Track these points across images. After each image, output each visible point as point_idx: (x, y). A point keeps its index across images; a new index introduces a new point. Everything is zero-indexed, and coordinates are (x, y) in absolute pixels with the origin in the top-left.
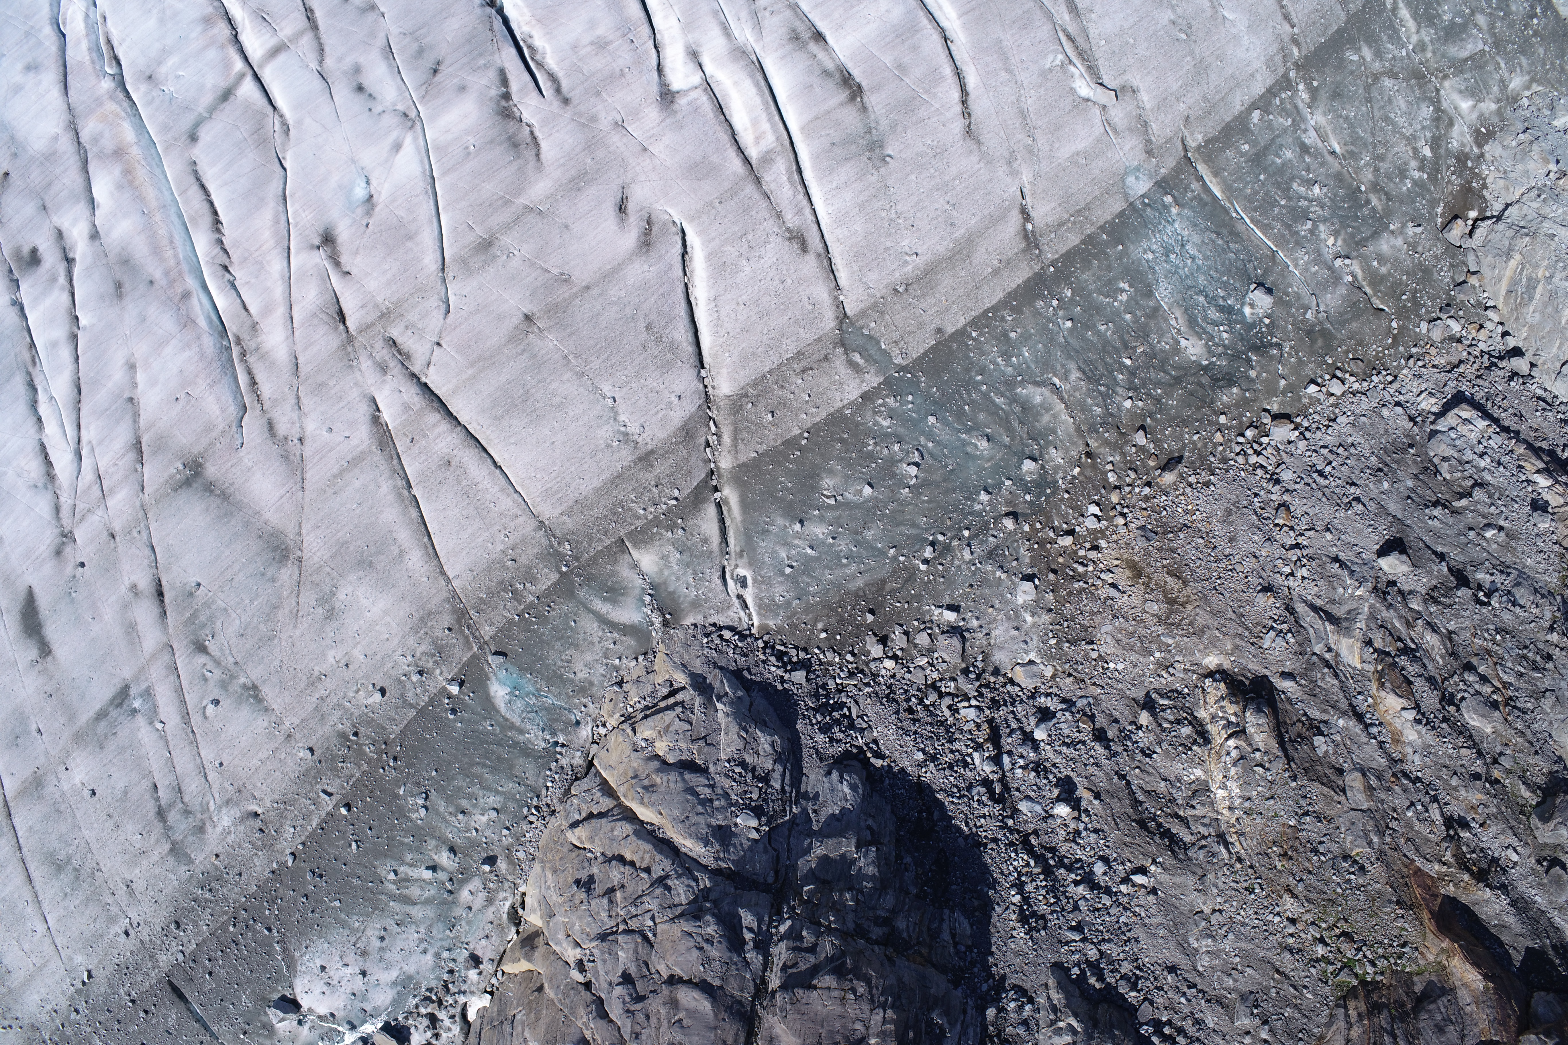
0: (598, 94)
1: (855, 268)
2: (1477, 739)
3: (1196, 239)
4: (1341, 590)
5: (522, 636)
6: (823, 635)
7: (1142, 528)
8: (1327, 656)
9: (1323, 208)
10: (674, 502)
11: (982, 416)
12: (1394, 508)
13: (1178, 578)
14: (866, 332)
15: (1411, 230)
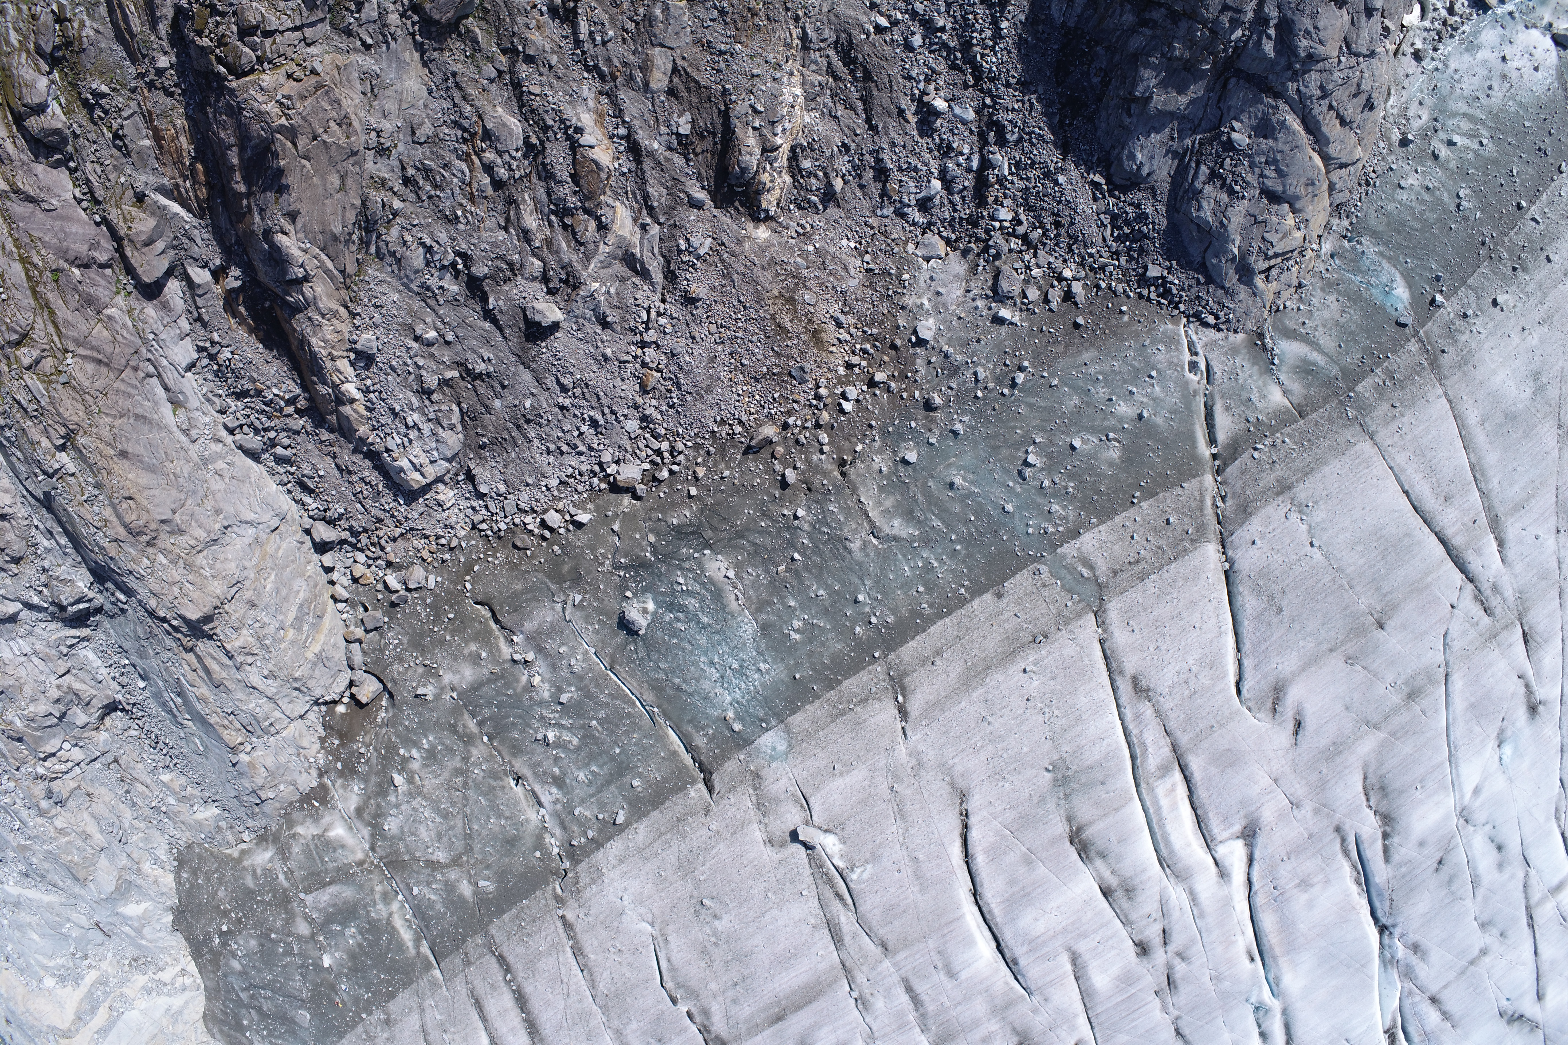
0: (1311, 836)
1: (1086, 660)
2: (514, 102)
3: (706, 684)
4: (612, 291)
5: (1384, 339)
6: (1124, 308)
7: (803, 381)
8: (648, 220)
9: (542, 717)
10: (1259, 446)
11: (957, 508)
12: (526, 377)
13: (779, 325)
14: (1075, 597)
15: (429, 691)
